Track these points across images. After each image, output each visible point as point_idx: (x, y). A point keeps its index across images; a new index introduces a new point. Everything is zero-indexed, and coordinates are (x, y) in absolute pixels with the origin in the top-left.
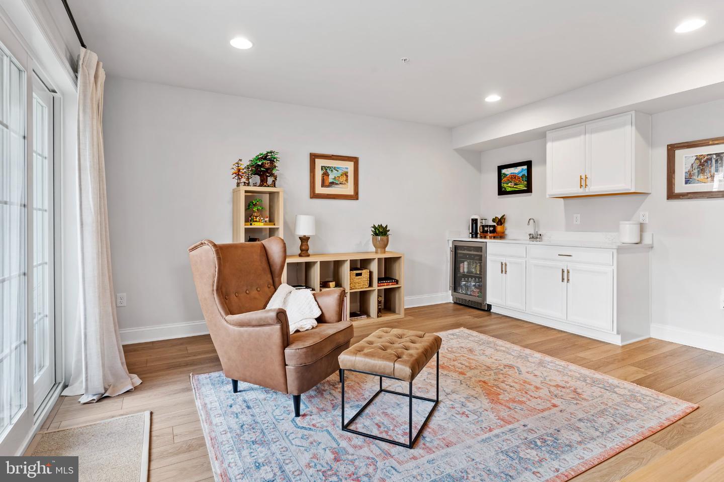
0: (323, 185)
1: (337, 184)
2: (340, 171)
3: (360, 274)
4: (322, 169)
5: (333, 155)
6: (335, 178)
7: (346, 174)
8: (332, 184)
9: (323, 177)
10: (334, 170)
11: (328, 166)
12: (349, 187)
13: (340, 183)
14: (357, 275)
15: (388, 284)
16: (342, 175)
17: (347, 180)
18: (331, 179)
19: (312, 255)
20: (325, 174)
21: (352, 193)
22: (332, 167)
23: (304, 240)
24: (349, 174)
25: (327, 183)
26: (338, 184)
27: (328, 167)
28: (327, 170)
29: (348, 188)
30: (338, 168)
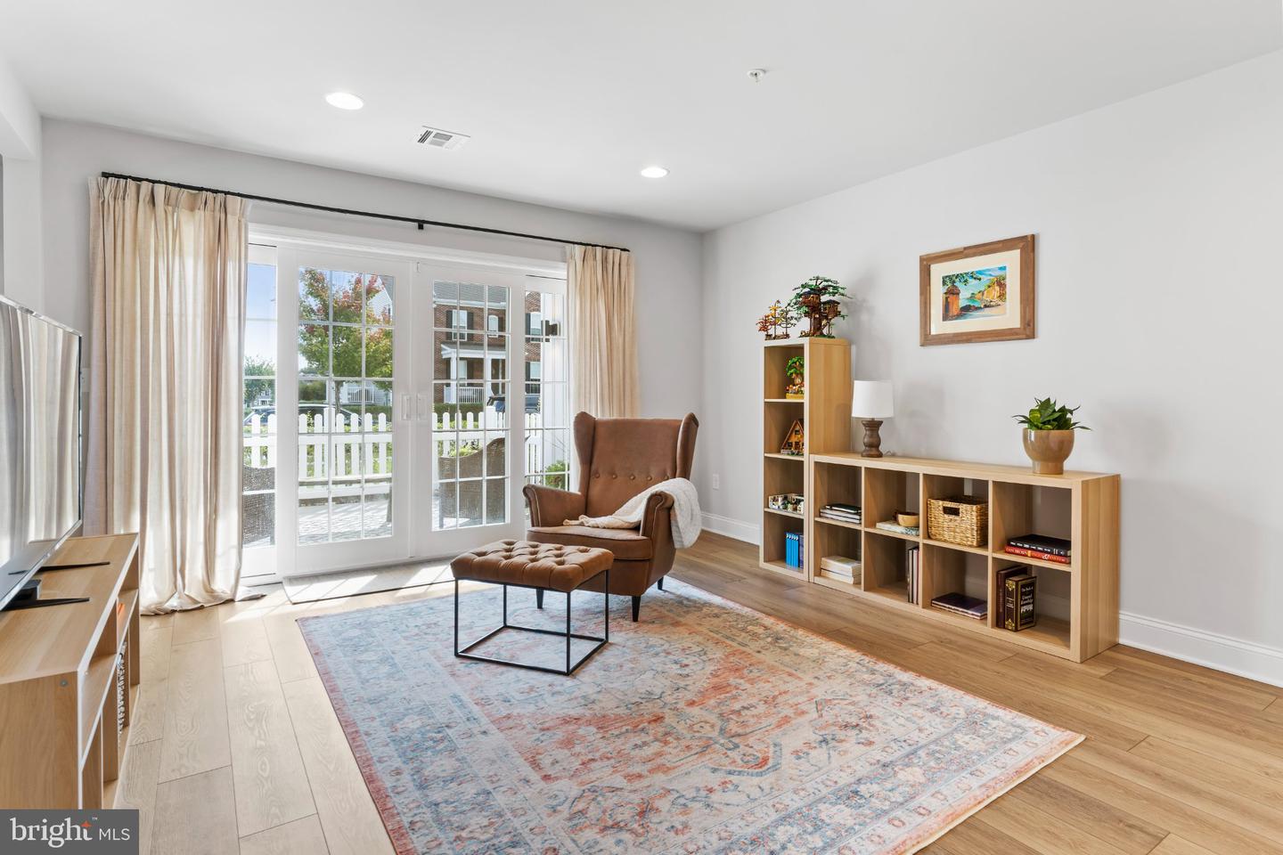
0: (947, 316)
1: (977, 309)
2: (985, 279)
3: (955, 512)
4: (944, 283)
5: (965, 248)
6: (972, 297)
7: (1001, 283)
8: (967, 309)
9: (947, 298)
10: (970, 280)
11: (956, 273)
12: (1008, 311)
13: (986, 306)
14: (947, 511)
15: (1035, 554)
16: (989, 287)
17: (1002, 296)
18: (963, 301)
19: (887, 456)
20: (952, 292)
21: (1015, 323)
22: (967, 274)
23: (874, 425)
24: (1008, 282)
25: (954, 310)
26: (981, 308)
27: (957, 276)
28: (954, 282)
29: (1005, 313)
30: (980, 272)
